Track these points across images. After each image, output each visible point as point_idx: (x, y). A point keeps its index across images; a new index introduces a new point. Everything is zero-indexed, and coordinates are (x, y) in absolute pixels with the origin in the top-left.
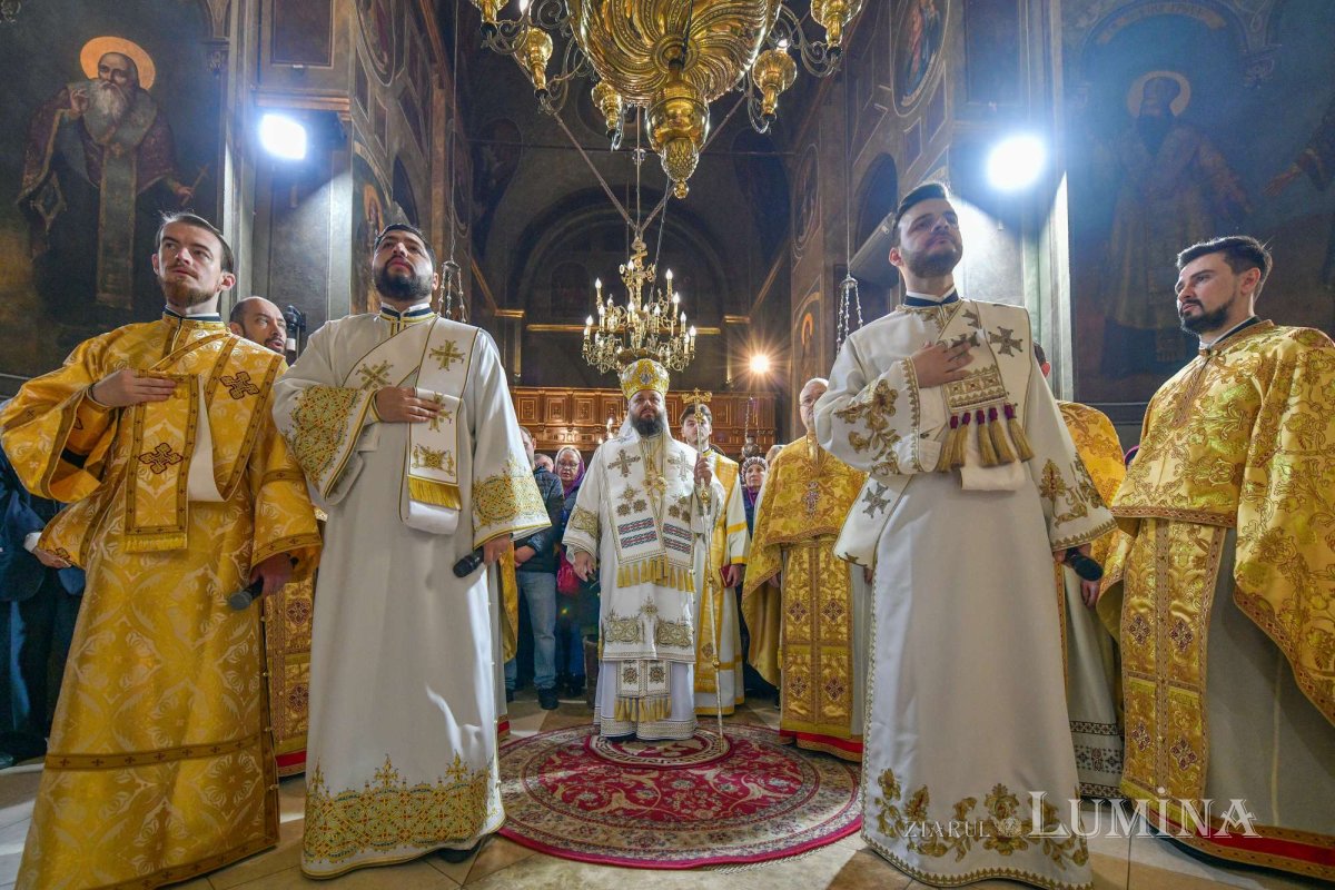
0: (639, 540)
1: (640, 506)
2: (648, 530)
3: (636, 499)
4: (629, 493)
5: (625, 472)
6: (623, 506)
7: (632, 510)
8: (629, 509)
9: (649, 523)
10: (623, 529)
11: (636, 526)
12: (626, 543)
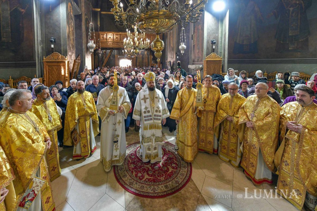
0: (148, 120)
1: (149, 112)
2: (150, 118)
3: (148, 110)
4: (146, 108)
5: (145, 102)
6: (145, 111)
7: (147, 113)
8: (146, 112)
9: (151, 116)
10: (145, 117)
11: (148, 116)
12: (145, 120)
